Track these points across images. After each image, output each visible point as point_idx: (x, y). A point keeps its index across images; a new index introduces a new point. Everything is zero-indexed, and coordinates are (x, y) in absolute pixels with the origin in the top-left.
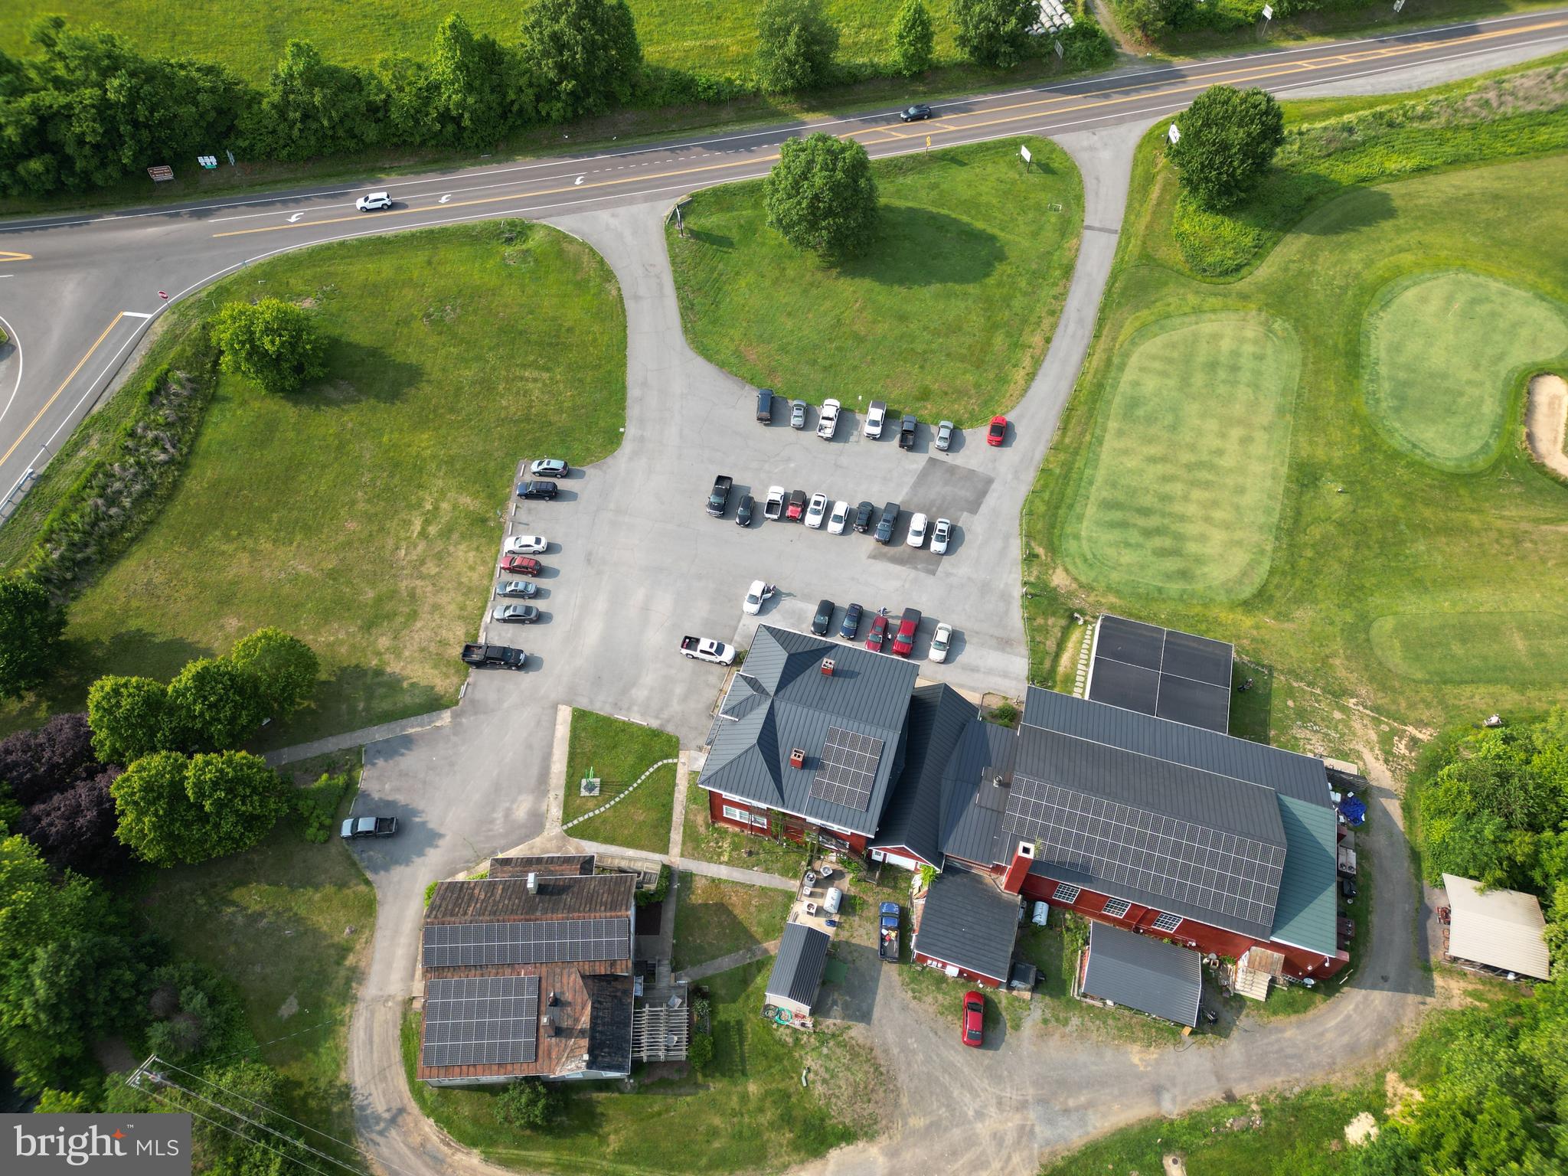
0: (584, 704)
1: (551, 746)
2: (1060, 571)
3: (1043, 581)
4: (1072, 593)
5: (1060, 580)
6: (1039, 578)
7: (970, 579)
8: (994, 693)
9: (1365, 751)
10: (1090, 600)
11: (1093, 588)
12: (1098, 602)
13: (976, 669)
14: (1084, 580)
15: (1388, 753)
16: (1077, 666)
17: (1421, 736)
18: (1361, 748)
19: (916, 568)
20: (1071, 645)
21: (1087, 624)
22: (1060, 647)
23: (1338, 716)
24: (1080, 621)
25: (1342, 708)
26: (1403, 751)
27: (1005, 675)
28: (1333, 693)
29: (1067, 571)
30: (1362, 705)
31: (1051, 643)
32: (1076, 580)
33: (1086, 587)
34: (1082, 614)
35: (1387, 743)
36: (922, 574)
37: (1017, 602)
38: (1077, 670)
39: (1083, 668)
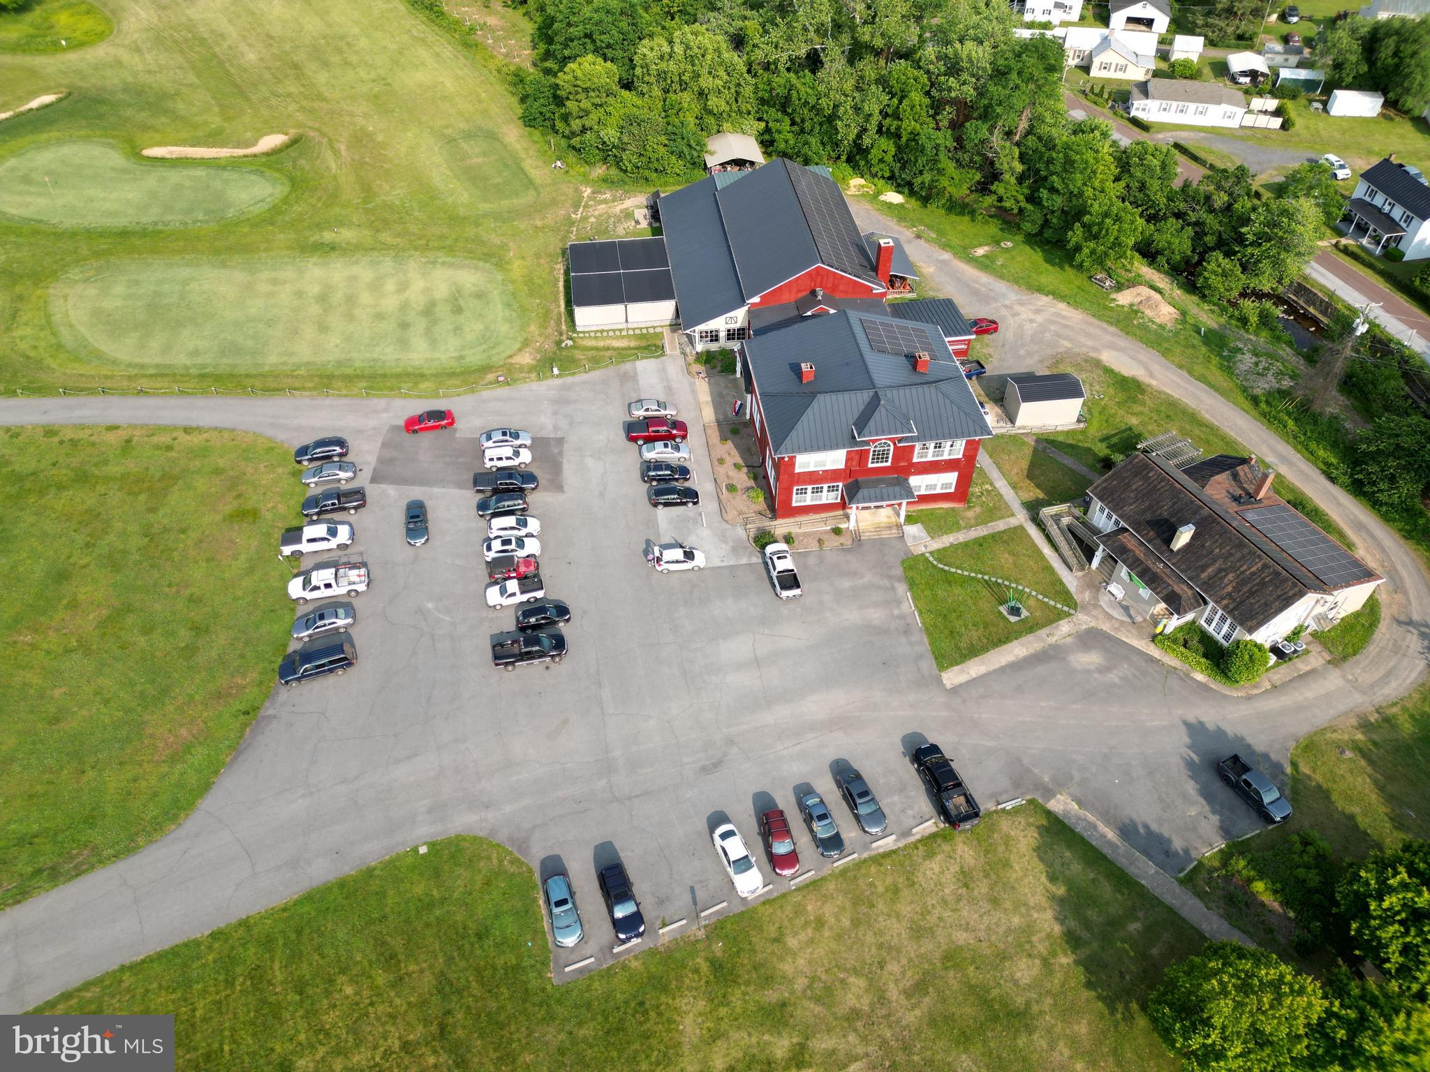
0: (928, 664)
1: (1002, 670)
2: (513, 361)
3: (531, 369)
4: (538, 351)
5: (526, 359)
6: (529, 372)
7: (555, 413)
8: (689, 373)
9: (618, 208)
10: (541, 340)
11: (526, 340)
12: (540, 335)
13: (669, 389)
14: (517, 346)
15: (614, 200)
16: (623, 337)
17: (589, 190)
18: (618, 209)
19: (561, 453)
20: (601, 344)
21: (571, 339)
22: (608, 349)
23: (592, 220)
24: (570, 343)
25: (584, 219)
26: (608, 196)
27: (663, 370)
28: (572, 223)
29: (511, 356)
30: (575, 213)
31: (608, 354)
32: (520, 350)
33: (526, 343)
34: (561, 342)
35: (605, 201)
36: (566, 446)
37: (569, 380)
38: (628, 336)
39: (624, 333)
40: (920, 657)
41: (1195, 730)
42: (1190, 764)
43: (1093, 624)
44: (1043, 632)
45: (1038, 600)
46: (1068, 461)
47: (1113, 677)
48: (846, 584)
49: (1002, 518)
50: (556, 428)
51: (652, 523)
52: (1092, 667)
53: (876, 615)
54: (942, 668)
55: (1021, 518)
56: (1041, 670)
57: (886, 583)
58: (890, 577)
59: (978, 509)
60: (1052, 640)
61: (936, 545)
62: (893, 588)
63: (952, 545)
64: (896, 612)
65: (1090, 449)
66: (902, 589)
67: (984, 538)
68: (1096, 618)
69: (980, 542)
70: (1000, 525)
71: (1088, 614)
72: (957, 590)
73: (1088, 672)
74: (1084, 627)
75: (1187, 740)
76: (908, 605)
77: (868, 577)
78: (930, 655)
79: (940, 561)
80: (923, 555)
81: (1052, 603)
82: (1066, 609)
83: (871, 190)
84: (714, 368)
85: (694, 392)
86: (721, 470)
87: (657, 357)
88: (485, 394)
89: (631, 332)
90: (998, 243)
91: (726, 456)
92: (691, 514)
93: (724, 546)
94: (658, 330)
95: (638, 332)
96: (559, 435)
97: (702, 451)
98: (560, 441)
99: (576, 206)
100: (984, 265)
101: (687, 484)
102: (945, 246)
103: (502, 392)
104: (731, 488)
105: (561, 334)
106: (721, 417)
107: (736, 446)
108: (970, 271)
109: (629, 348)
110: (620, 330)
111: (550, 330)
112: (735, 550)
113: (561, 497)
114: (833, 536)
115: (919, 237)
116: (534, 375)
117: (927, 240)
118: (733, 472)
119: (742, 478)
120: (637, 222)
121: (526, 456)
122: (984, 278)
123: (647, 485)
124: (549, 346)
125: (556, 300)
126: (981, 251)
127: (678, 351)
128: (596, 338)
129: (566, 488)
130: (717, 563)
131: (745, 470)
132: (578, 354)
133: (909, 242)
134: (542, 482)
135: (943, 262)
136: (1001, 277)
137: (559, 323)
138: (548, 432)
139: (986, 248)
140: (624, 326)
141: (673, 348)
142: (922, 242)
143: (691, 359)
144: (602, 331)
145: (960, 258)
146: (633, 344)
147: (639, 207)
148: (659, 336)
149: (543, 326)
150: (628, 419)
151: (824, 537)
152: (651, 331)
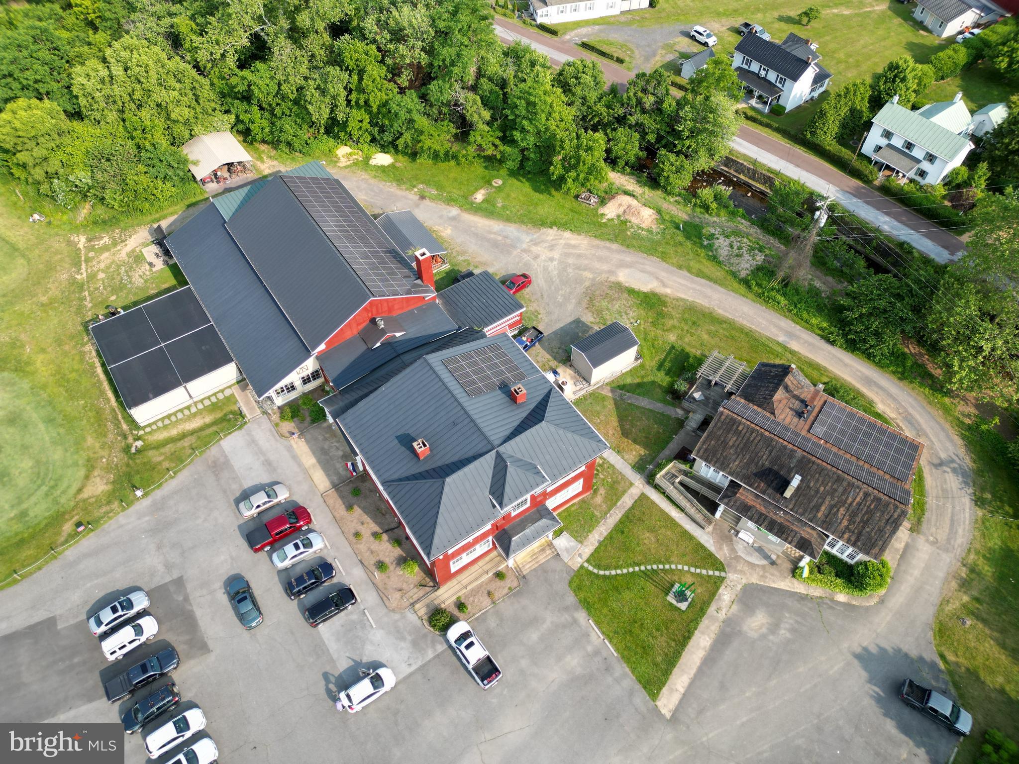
0: (641, 697)
1: (700, 672)
2: (85, 494)
3: (110, 497)
4: (108, 469)
5: (99, 487)
6: (109, 503)
7: (159, 547)
8: (282, 436)
9: (123, 252)
10: (105, 453)
11: (88, 460)
12: (102, 447)
13: (268, 464)
14: (82, 473)
15: (115, 244)
16: (194, 415)
17: (83, 239)
18: (123, 254)
19: (186, 599)
20: (174, 432)
21: (138, 438)
22: (183, 436)
23: (101, 275)
24: (139, 443)
25: (92, 277)
26: (106, 240)
27: (253, 442)
28: (81, 287)
29: (80, 490)
30: (79, 272)
31: (186, 443)
32: (87, 477)
33: (91, 465)
34: (129, 447)
35: (106, 248)
36: (189, 586)
37: (158, 494)
38: (199, 412)
39: (194, 410)
40: (631, 693)
41: (864, 657)
42: (878, 700)
43: (744, 581)
44: (712, 610)
45: (692, 574)
46: (644, 402)
47: (784, 633)
48: (534, 636)
49: (624, 492)
50: (168, 567)
51: (320, 649)
52: (764, 630)
53: (574, 661)
54: (654, 696)
55: (638, 486)
56: (729, 654)
57: (566, 617)
58: (566, 609)
59: (602, 491)
60: (722, 615)
61: (587, 550)
62: (575, 621)
63: (601, 543)
64: (590, 649)
65: (653, 383)
66: (582, 616)
67: (621, 522)
68: (742, 572)
69: (620, 528)
70: (627, 501)
71: (736, 571)
72: (627, 595)
73: (763, 637)
74: (739, 587)
75: (864, 674)
76: (596, 636)
77: (550, 618)
78: (638, 687)
79: (599, 567)
80: (582, 567)
81: (704, 572)
82: (717, 573)
83: (359, 156)
84: (303, 421)
85: (295, 457)
86: (362, 547)
87: (241, 428)
88: (71, 553)
89: (200, 406)
90: (489, 183)
91: (360, 528)
92: (354, 617)
93: (403, 644)
94: (228, 393)
95: (207, 403)
96: (175, 575)
97: (333, 530)
98: (179, 582)
99: (77, 264)
100: (487, 210)
101: (335, 580)
102: (450, 201)
103: (88, 542)
104: (381, 565)
105: (125, 437)
106: (335, 478)
107: (365, 510)
108: (481, 223)
109: (207, 426)
110: (188, 408)
111: (110, 436)
112: (415, 644)
113: (211, 658)
114: (499, 583)
115: (423, 197)
116: (115, 505)
117: (432, 199)
118: (375, 545)
119: (388, 551)
120: (151, 265)
121: (150, 626)
122: (495, 225)
123: (296, 601)
124: (118, 458)
125: (102, 393)
126: (479, 196)
127: (258, 411)
128: (165, 427)
129: (211, 644)
130: (406, 671)
131: (385, 537)
132: (154, 456)
133: (417, 206)
134: (180, 648)
135: (454, 219)
136: (508, 220)
137: (118, 425)
138: (162, 577)
139: (482, 191)
140: (191, 402)
141: (252, 409)
142: (427, 202)
143: (276, 417)
144: (168, 417)
145: (466, 210)
146: (208, 419)
147: (145, 245)
148: (231, 399)
149: (101, 434)
150: (241, 522)
151: (491, 587)
152: (221, 396)
